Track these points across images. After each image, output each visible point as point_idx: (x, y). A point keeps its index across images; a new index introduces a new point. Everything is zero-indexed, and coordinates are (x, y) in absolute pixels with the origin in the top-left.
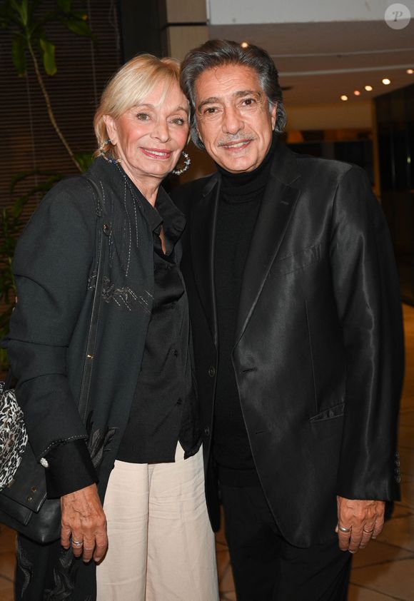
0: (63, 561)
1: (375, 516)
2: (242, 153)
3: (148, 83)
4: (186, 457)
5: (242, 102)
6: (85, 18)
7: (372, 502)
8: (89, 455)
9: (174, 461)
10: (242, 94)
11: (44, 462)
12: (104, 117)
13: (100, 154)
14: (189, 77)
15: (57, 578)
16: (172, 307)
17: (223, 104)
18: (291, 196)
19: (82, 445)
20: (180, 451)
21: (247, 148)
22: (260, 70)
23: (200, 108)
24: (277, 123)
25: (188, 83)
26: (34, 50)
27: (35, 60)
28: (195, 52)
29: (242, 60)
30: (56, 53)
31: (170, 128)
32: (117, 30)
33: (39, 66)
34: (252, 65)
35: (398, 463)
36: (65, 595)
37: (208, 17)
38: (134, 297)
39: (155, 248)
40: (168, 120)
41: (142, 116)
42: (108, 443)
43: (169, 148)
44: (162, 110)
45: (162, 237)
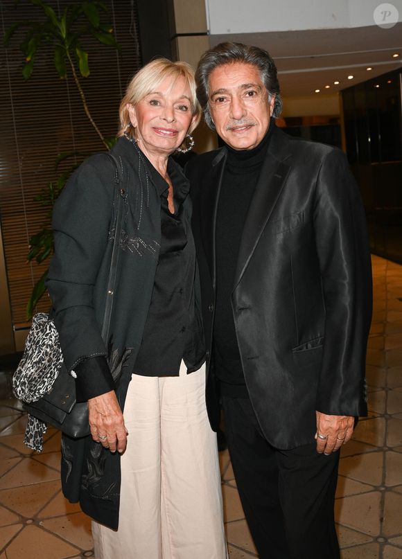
0: (93, 453)
1: (347, 427)
3: (158, 77)
4: (188, 372)
5: (246, 93)
6: (111, 31)
7: (345, 417)
8: (109, 371)
9: (178, 376)
10: (246, 86)
11: (74, 374)
12: (128, 105)
13: (123, 134)
14: (204, 72)
15: (90, 466)
16: (178, 255)
17: (231, 95)
18: (283, 170)
19: (103, 361)
20: (183, 367)
21: (249, 131)
22: (262, 68)
23: (212, 97)
24: (274, 110)
25: (203, 77)
26: (71, 57)
28: (209, 53)
29: (247, 59)
30: (89, 60)
31: (176, 113)
32: (137, 40)
33: (76, 70)
34: (255, 63)
35: (366, 386)
36: (97, 479)
37: (208, 29)
38: (145, 246)
39: (162, 208)
40: (175, 106)
41: (154, 103)
42: (126, 360)
43: (174, 129)
44: (170, 98)
45: (170, 200)
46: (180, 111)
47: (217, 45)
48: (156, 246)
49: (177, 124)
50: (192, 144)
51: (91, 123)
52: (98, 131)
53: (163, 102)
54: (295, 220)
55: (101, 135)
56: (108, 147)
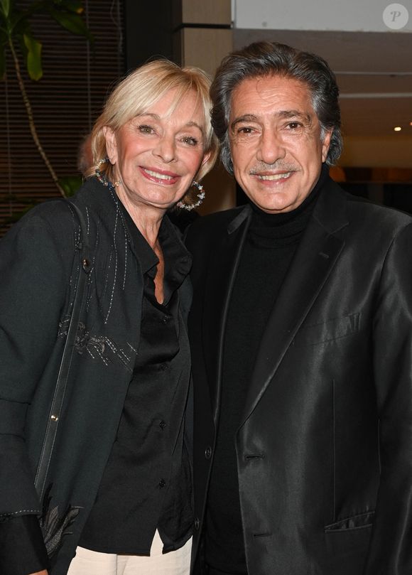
2: (278, 188)
3: (156, 89)
4: (165, 551)
5: (286, 124)
6: (80, 11)
8: (43, 539)
9: (149, 555)
10: (286, 114)
12: (105, 129)
13: (94, 173)
14: (224, 86)
16: (162, 368)
17: (262, 125)
18: (333, 247)
19: (34, 524)
20: (157, 543)
22: (315, 86)
23: (233, 125)
24: (329, 153)
25: (223, 92)
26: (16, 48)
27: (16, 61)
29: (292, 71)
30: (42, 54)
31: (178, 147)
32: (120, 29)
33: (21, 68)
37: (233, 19)
38: (114, 350)
39: (145, 294)
40: (178, 137)
41: (145, 129)
42: (69, 524)
43: (174, 172)
44: (170, 123)
45: (158, 282)
46: (185, 144)
47: (248, 45)
48: (130, 353)
49: (180, 165)
50: (202, 196)
51: (39, 153)
52: (49, 166)
53: (159, 129)
54: (344, 325)
55: (53, 174)
56: (63, 193)
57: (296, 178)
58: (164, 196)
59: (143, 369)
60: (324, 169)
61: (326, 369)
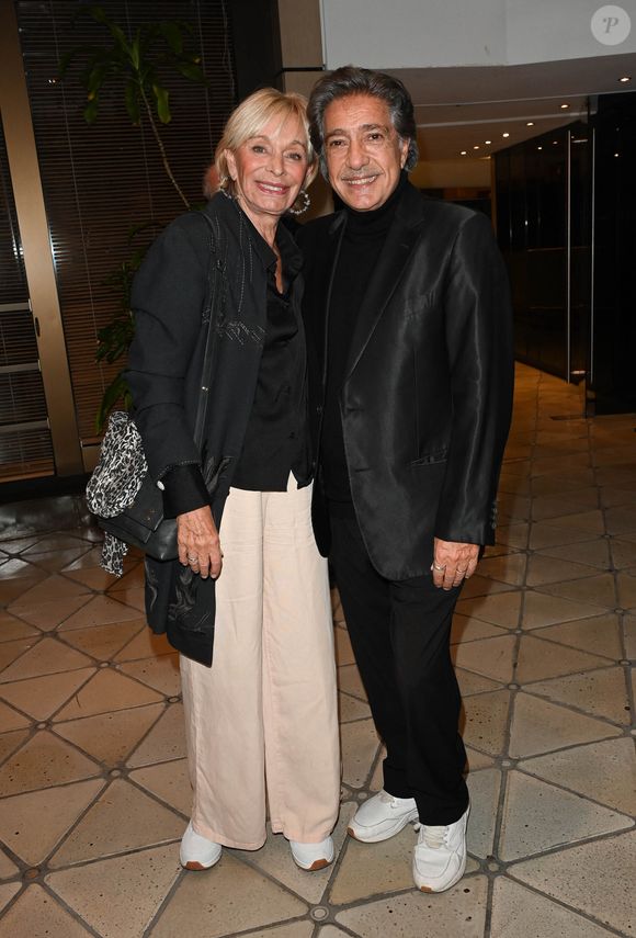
0: (183, 579)
1: (469, 558)
2: (365, 190)
3: (264, 115)
4: (299, 487)
5: (369, 136)
6: (197, 61)
7: (467, 544)
8: (203, 482)
9: (286, 491)
10: (368, 127)
11: (161, 485)
12: (225, 151)
13: (220, 190)
14: (318, 106)
15: (178, 594)
16: (285, 346)
17: (349, 137)
18: (412, 239)
19: (196, 471)
20: (292, 481)
23: (327, 139)
24: (407, 161)
25: (317, 112)
26: (147, 97)
27: (149, 108)
29: (372, 89)
30: (169, 101)
31: (285, 163)
32: (232, 75)
33: (153, 114)
34: (383, 96)
35: (495, 510)
36: (187, 609)
37: (324, 63)
38: (247, 331)
39: (268, 285)
40: (285, 154)
41: (258, 149)
42: (223, 470)
43: (284, 184)
44: (278, 143)
45: (278, 275)
46: (291, 160)
48: (259, 334)
49: (288, 177)
50: (308, 204)
51: (173, 185)
52: (182, 196)
53: (269, 149)
54: (421, 303)
55: (186, 202)
57: (379, 181)
58: (277, 205)
59: (272, 346)
60: (403, 174)
61: (408, 337)
